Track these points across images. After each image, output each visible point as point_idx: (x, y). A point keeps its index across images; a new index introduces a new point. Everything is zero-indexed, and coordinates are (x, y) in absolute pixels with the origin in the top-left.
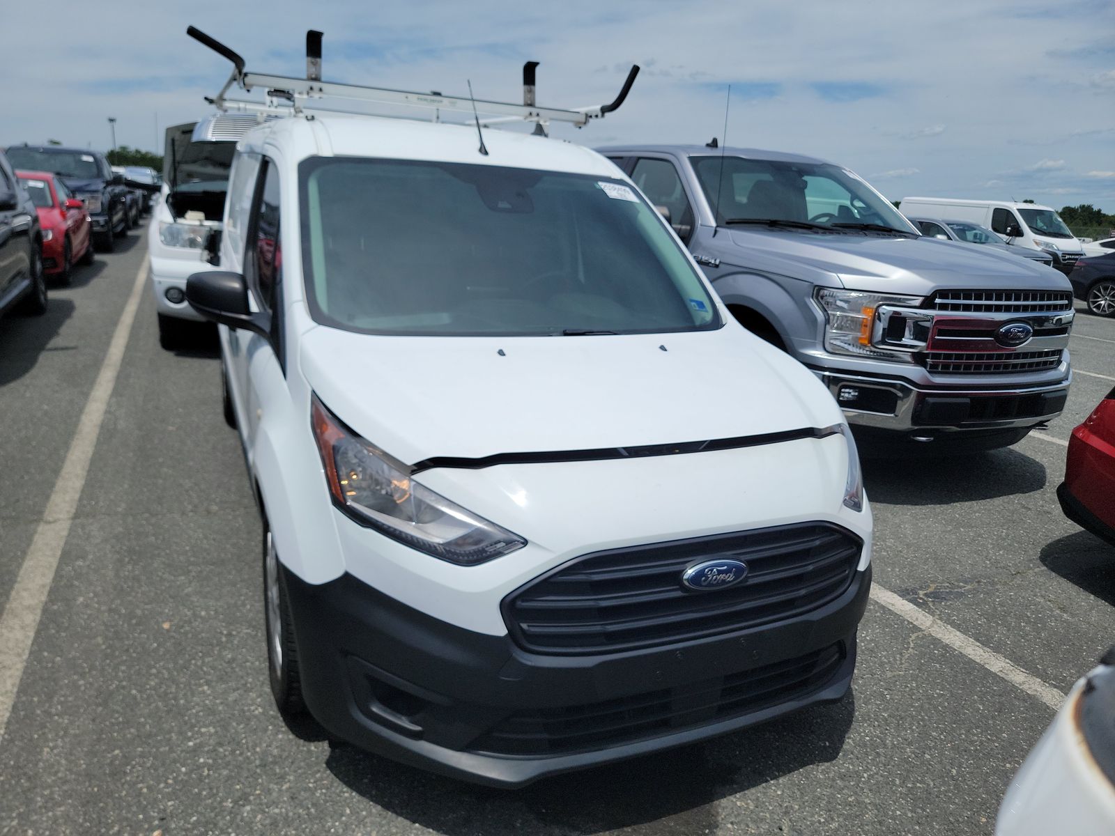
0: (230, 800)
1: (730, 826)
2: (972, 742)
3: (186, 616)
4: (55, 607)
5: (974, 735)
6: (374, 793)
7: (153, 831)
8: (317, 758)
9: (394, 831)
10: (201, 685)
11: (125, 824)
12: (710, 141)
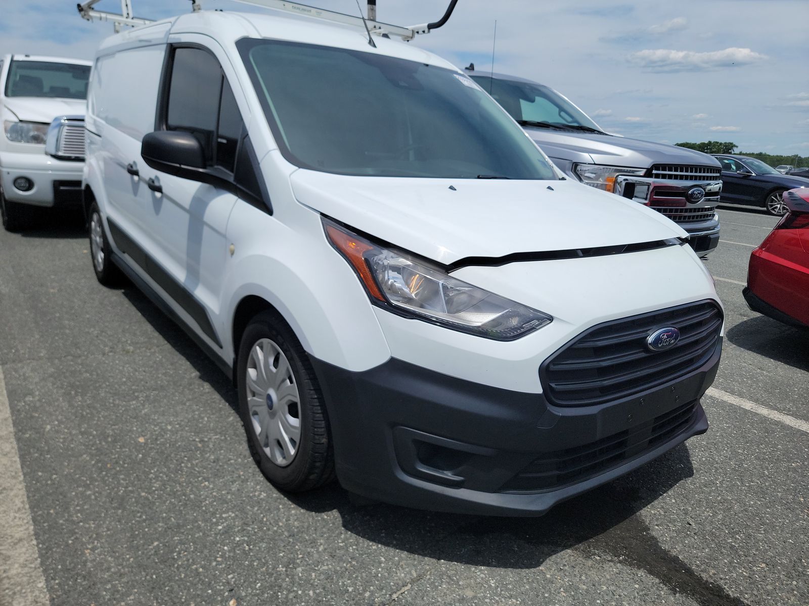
0: (280, 566)
1: (657, 527)
2: (764, 453)
3: (155, 431)
4: (27, 436)
5: (763, 449)
6: (395, 542)
7: (227, 601)
8: (334, 524)
9: (428, 568)
10: (201, 482)
11: (199, 600)
12: (468, 66)
